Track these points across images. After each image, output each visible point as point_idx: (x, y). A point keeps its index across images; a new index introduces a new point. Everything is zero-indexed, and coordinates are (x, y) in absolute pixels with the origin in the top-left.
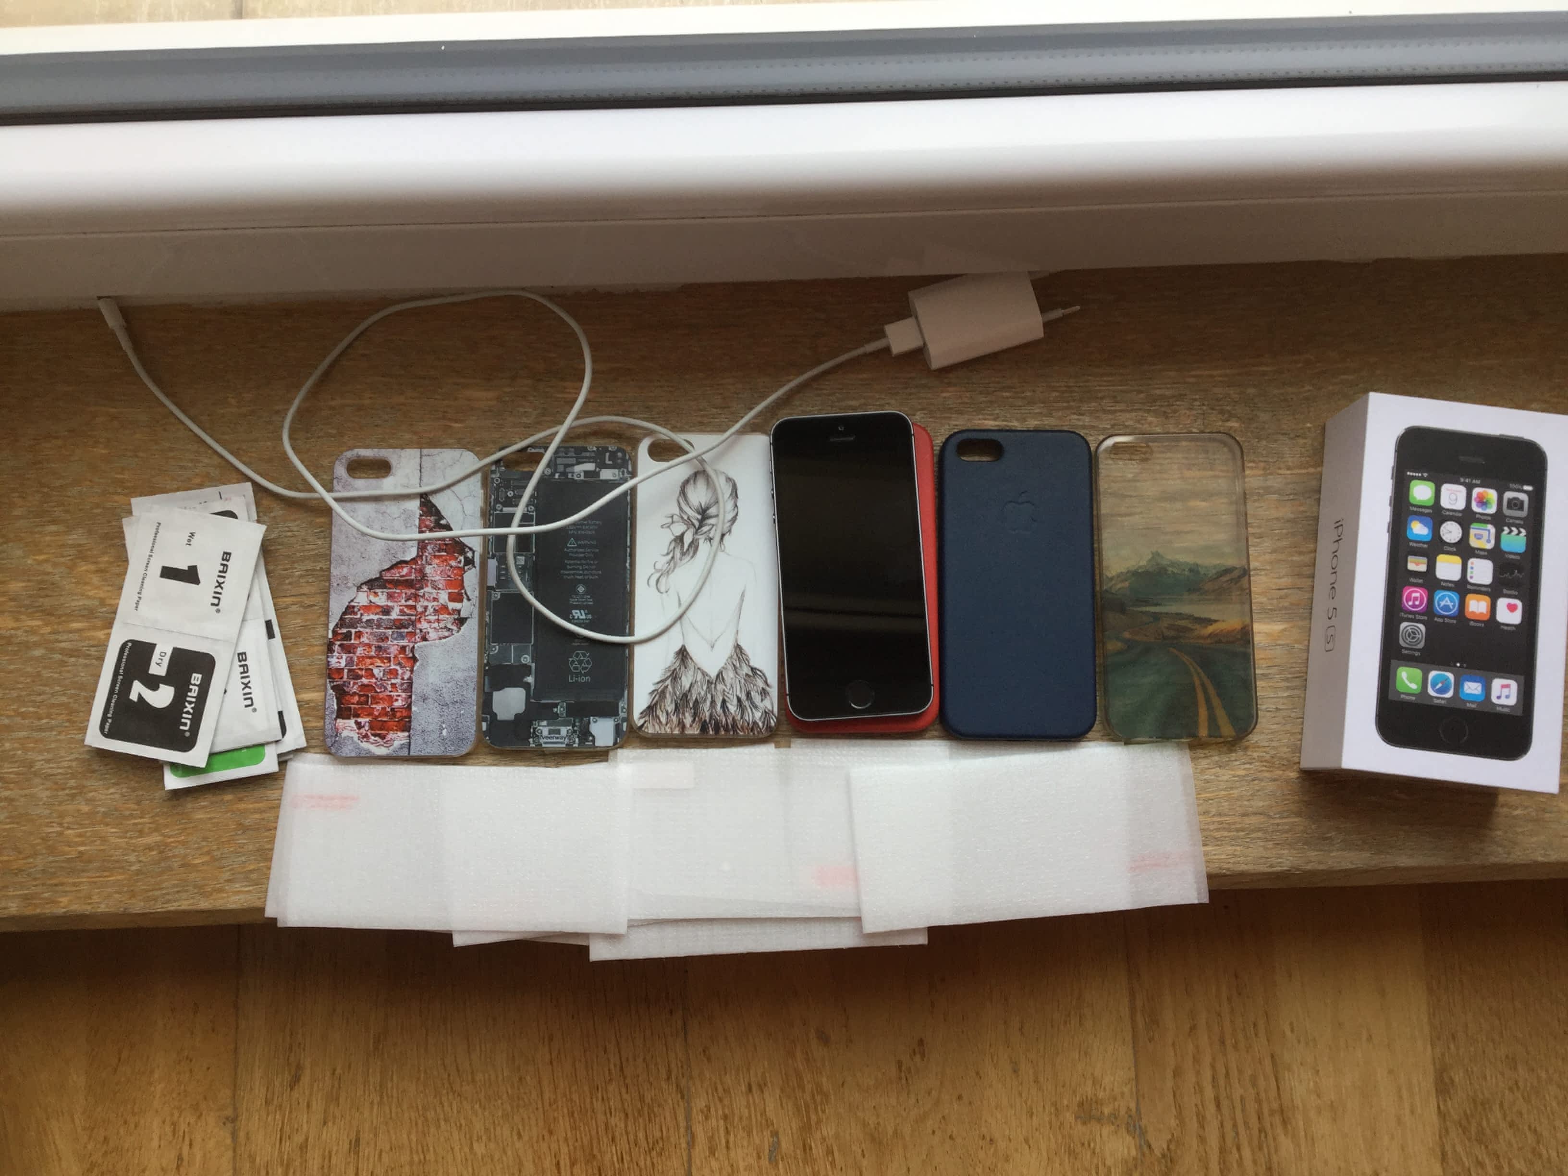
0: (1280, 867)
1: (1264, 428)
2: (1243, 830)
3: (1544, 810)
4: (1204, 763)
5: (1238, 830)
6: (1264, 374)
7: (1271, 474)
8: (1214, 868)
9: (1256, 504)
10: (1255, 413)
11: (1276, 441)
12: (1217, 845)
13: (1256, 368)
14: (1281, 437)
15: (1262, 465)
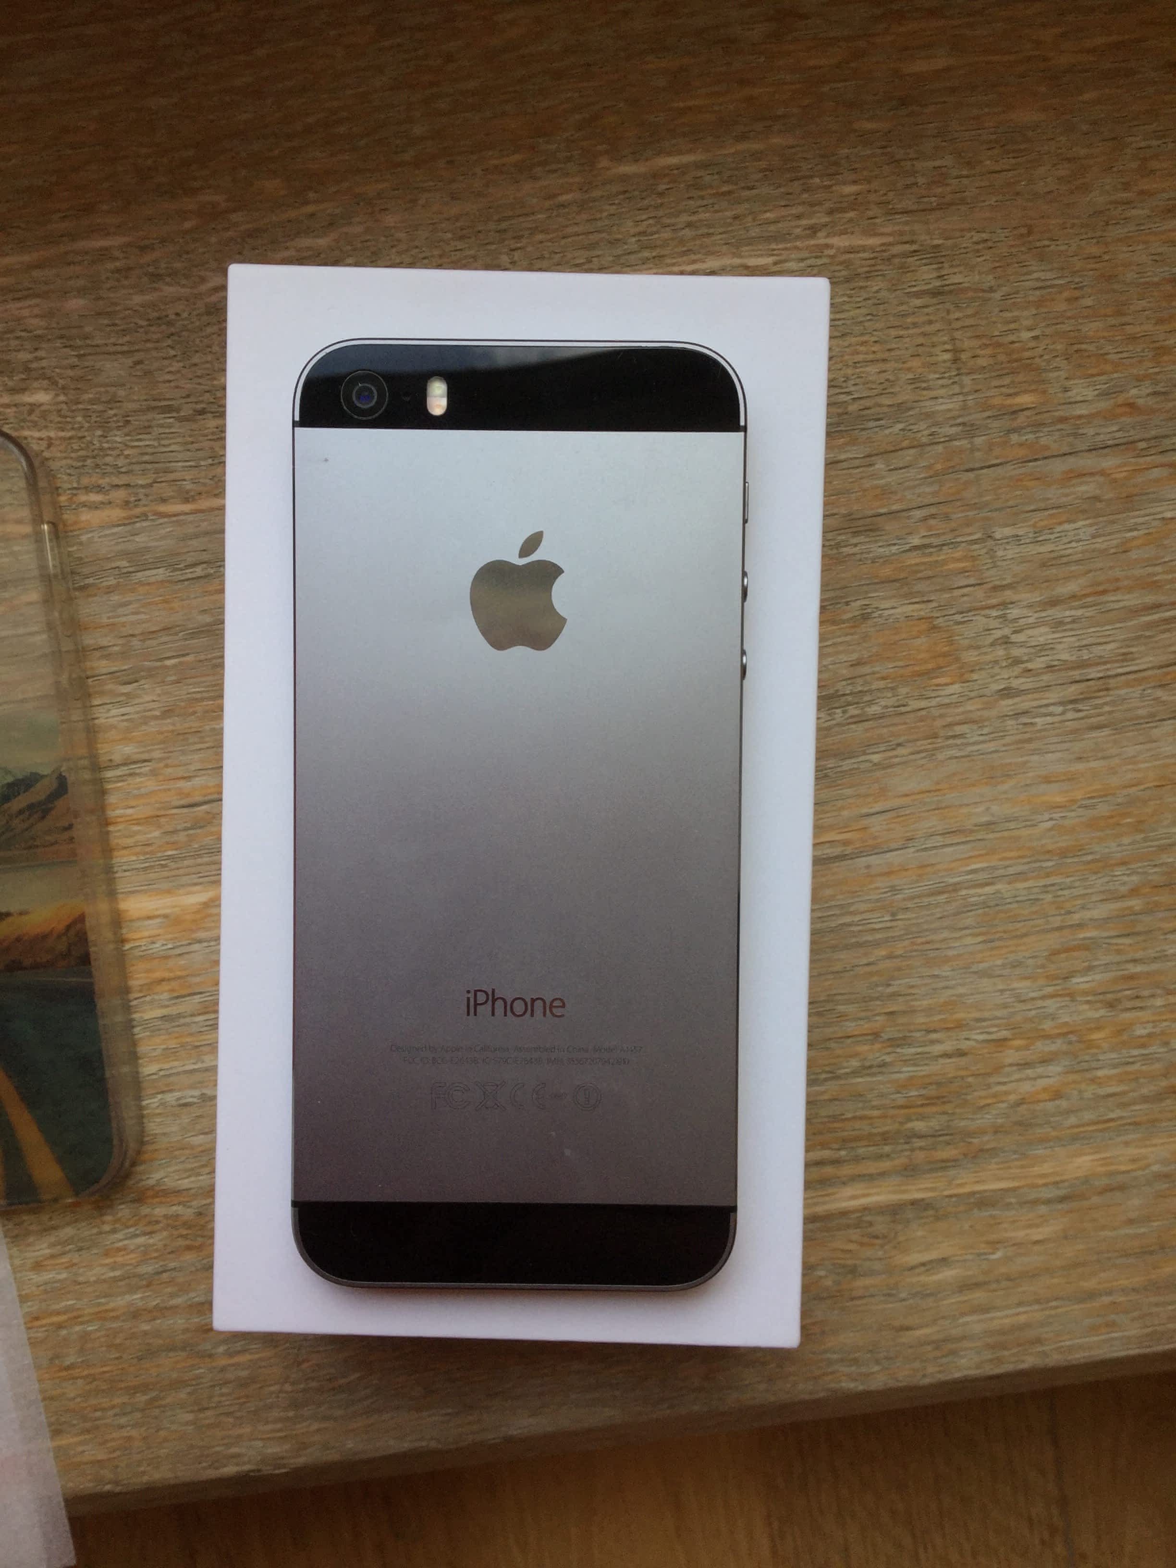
0: (237, 1465)
1: (114, 400)
2: (145, 1388)
3: (853, 1271)
4: (42, 1248)
5: (134, 1390)
6: (104, 255)
7: (144, 517)
8: (85, 1484)
9: (115, 598)
10: (88, 361)
11: (147, 429)
12: (88, 1431)
13: (81, 244)
14: (160, 418)
15: (120, 495)
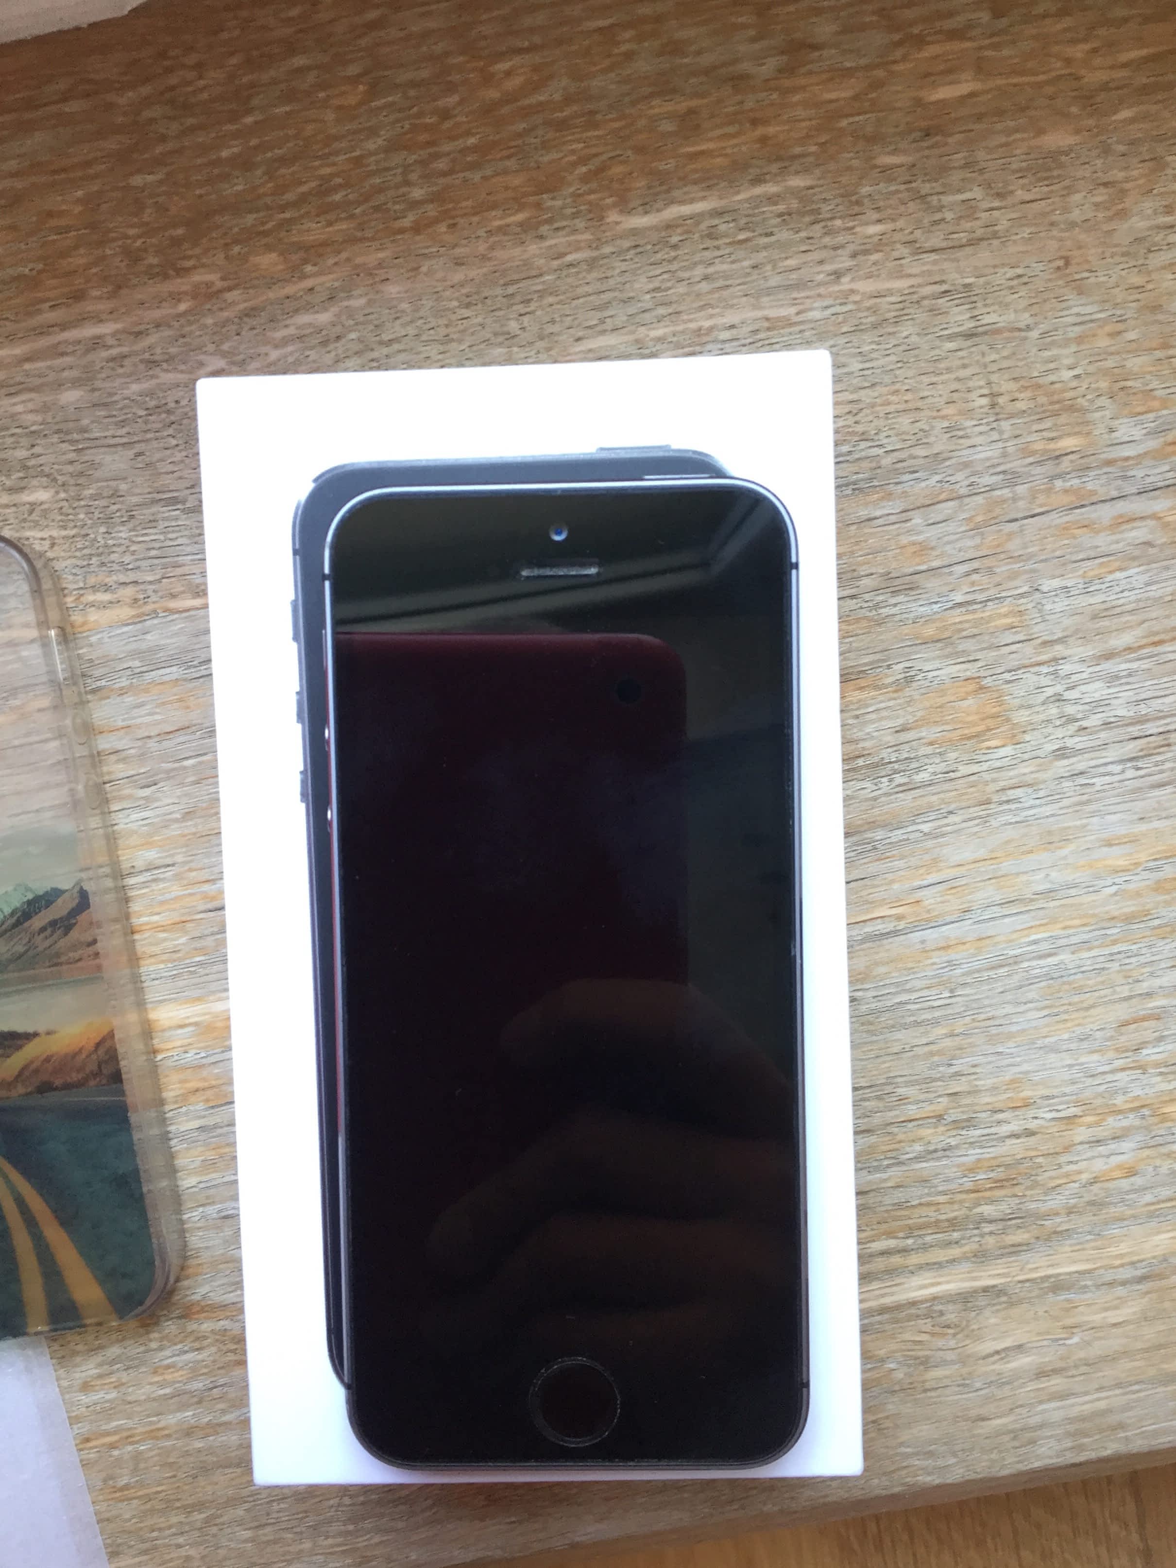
1: (116, 495)
2: (200, 1506)
3: (925, 1363)
4: (89, 1368)
5: (190, 1509)
6: (97, 343)
7: (155, 614)
9: (129, 699)
10: (88, 456)
11: (152, 523)
12: (147, 1552)
13: (74, 334)
14: (164, 511)
15: (128, 592)
